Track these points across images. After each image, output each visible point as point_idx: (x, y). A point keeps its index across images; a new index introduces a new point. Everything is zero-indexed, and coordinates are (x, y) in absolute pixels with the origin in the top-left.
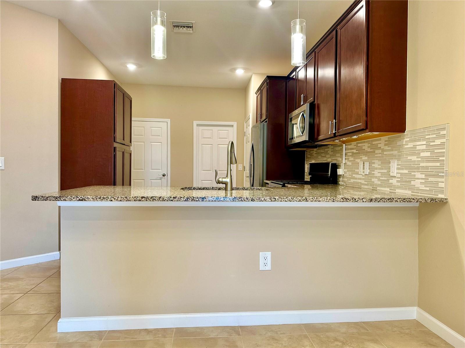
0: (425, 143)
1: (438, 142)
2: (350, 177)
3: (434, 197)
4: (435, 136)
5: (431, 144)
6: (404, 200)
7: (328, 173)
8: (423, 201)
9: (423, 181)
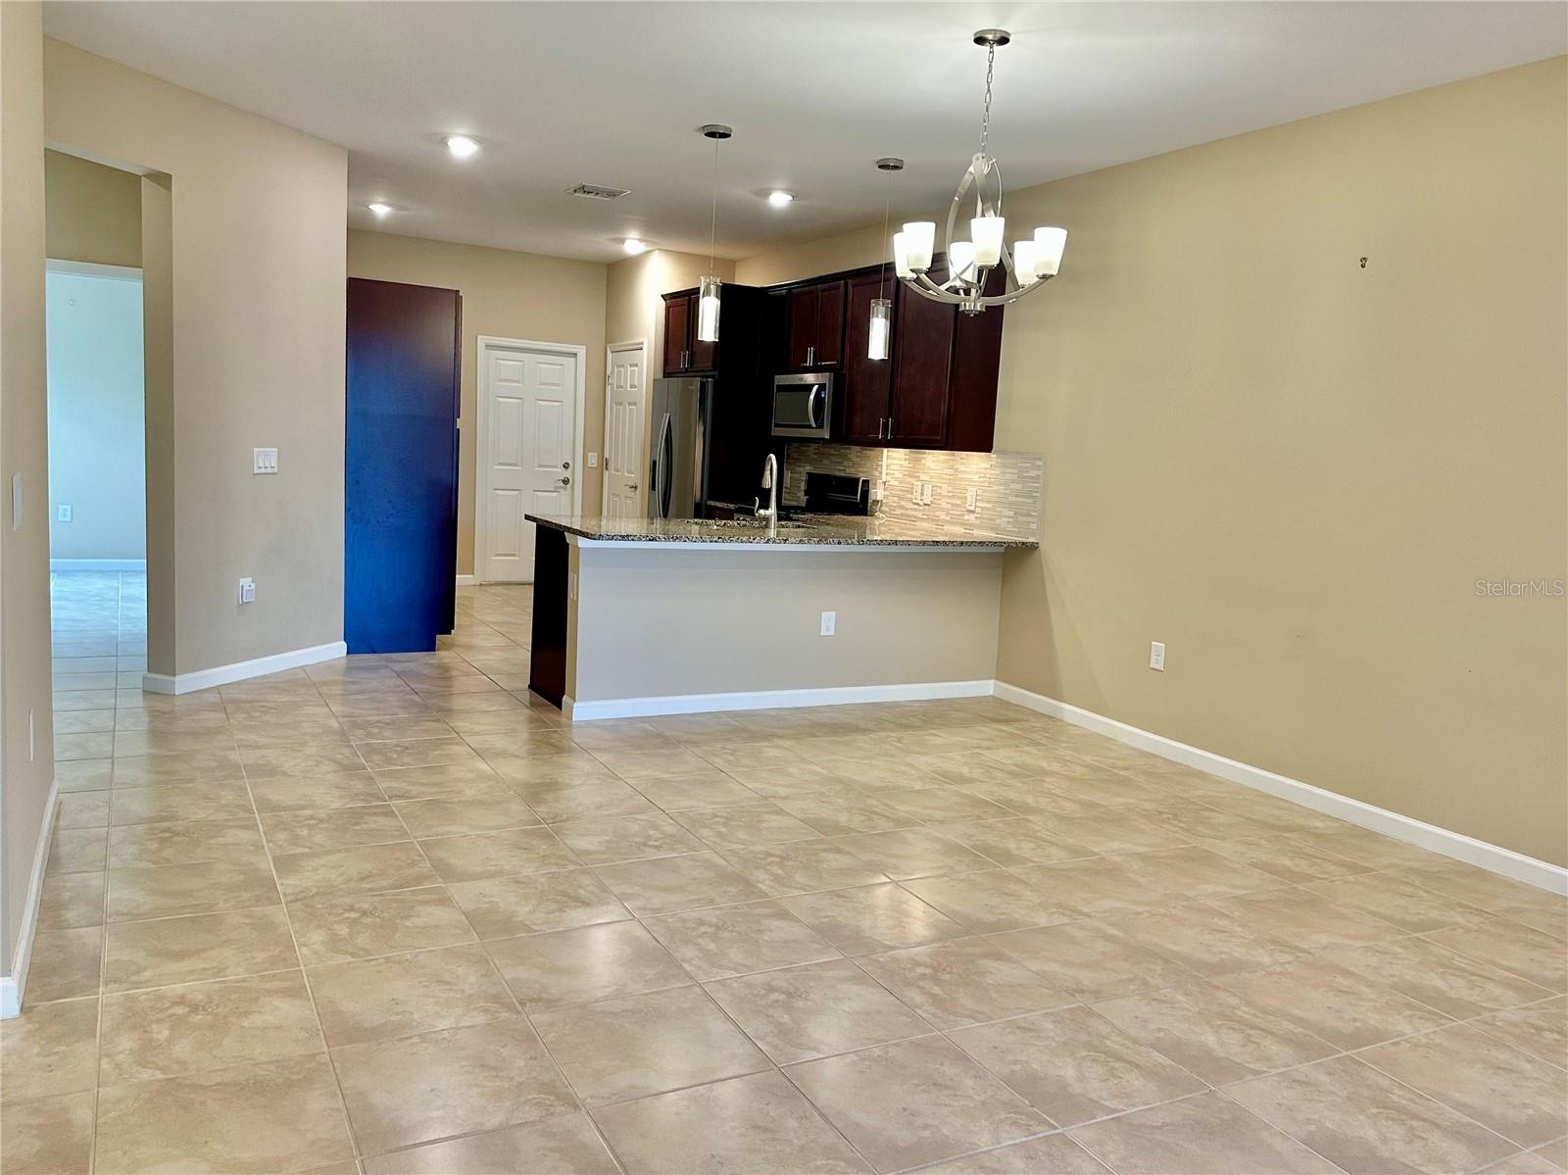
0: (1016, 471)
1: (1033, 473)
2: (895, 505)
3: (1025, 540)
4: (1029, 465)
5: (1025, 474)
6: (981, 543)
7: (857, 495)
8: (1014, 546)
9: (1010, 520)
